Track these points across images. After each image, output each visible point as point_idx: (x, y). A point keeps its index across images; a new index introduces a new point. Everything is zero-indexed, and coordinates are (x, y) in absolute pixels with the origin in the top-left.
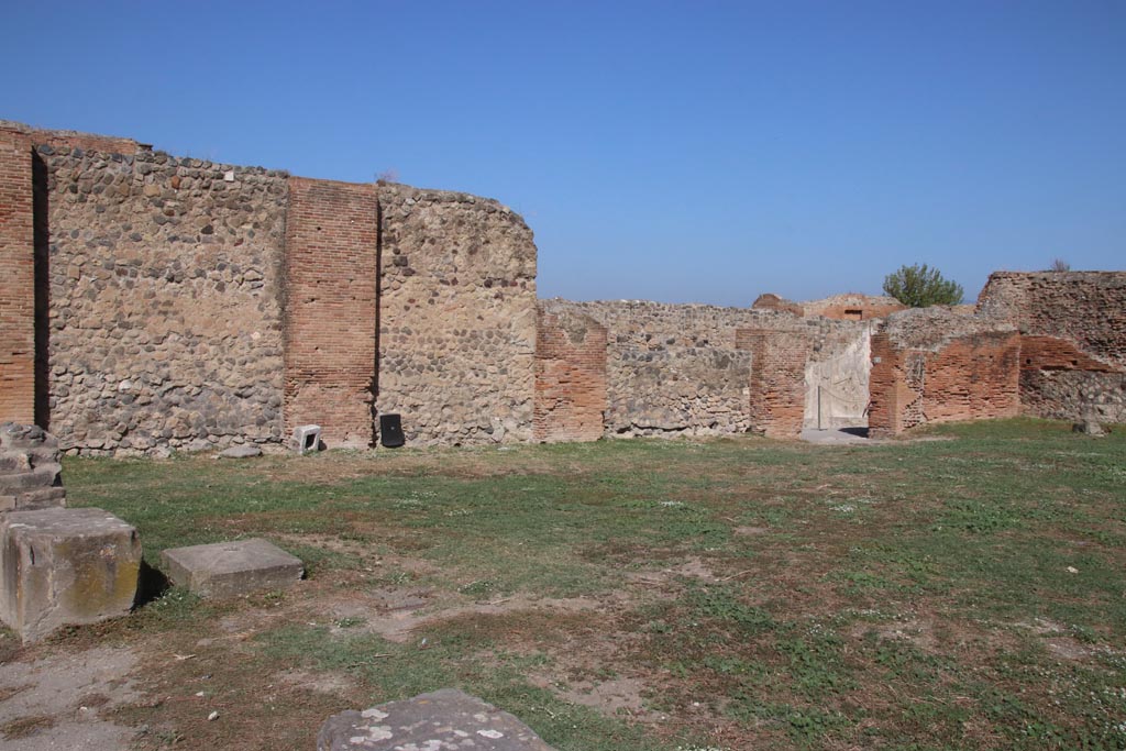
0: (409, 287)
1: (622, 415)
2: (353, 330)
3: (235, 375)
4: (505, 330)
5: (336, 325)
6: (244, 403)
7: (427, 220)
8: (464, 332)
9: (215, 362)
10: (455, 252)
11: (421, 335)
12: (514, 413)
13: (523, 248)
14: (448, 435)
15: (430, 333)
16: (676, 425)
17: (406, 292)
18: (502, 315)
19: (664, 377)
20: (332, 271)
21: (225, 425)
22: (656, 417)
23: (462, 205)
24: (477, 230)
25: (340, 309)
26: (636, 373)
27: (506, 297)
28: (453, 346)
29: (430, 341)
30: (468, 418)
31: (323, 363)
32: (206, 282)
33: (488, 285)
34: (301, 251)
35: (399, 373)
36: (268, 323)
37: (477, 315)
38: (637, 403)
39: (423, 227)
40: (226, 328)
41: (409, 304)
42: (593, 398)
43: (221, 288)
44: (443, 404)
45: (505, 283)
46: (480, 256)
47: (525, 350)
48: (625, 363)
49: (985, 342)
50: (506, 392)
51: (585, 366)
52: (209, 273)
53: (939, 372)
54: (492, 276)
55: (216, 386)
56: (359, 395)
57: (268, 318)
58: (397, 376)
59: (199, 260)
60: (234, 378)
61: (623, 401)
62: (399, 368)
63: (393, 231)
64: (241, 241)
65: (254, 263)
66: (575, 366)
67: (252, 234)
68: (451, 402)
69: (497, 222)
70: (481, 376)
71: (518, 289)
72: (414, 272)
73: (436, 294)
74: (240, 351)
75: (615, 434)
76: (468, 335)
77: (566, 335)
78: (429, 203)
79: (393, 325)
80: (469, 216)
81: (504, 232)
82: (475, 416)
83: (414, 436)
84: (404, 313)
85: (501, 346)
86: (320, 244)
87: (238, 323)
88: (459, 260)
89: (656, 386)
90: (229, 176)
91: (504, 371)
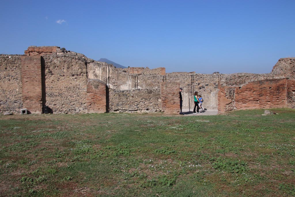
0: (52, 78)
1: (115, 107)
2: (36, 88)
3: (13, 98)
4: (78, 86)
5: (32, 87)
6: (16, 104)
7: (56, 62)
8: (67, 87)
9: (9, 95)
10: (63, 69)
11: (56, 88)
12: (82, 106)
13: (82, 66)
14: (64, 111)
15: (58, 88)
16: (134, 109)
17: (52, 79)
18: (77, 83)
19: (129, 97)
20: (31, 75)
21: (12, 108)
22: (126, 107)
23: (65, 57)
24: (69, 63)
25: (33, 83)
26: (119, 95)
27: (78, 78)
28: (64, 90)
29: (58, 89)
30: (69, 107)
31: (30, 95)
32: (6, 79)
33: (73, 76)
34: (24, 72)
35: (51, 97)
36: (20, 87)
37: (70, 83)
38: (120, 103)
39: (55, 64)
40: (11, 88)
41: (52, 81)
42: (102, 102)
43: (9, 80)
44: (62, 104)
45: (77, 75)
46: (70, 69)
47: (84, 91)
48: (115, 93)
49: (265, 83)
50: (79, 101)
51: (99, 94)
52: (7, 77)
53: (242, 93)
54: (74, 73)
55: (10, 100)
56: (38, 102)
57: (20, 86)
58: (50, 98)
59: (4, 75)
60: (13, 99)
61: (115, 103)
62: (51, 96)
63: (48, 65)
64: (13, 70)
65: (16, 75)
66: (96, 94)
67: (15, 69)
68: (65, 103)
69: (74, 60)
70: (72, 97)
71: (81, 76)
72: (53, 74)
73: (59, 79)
74: (14, 93)
75: (113, 112)
76: (68, 88)
77: (93, 87)
78: (56, 58)
79: (49, 86)
80: (67, 60)
81: (77, 63)
82: (71, 107)
83: (55, 111)
84: (51, 83)
85: (77, 90)
86: (28, 70)
87: (13, 87)
88: (65, 70)
89: (126, 99)
90: (10, 57)
91: (78, 96)
